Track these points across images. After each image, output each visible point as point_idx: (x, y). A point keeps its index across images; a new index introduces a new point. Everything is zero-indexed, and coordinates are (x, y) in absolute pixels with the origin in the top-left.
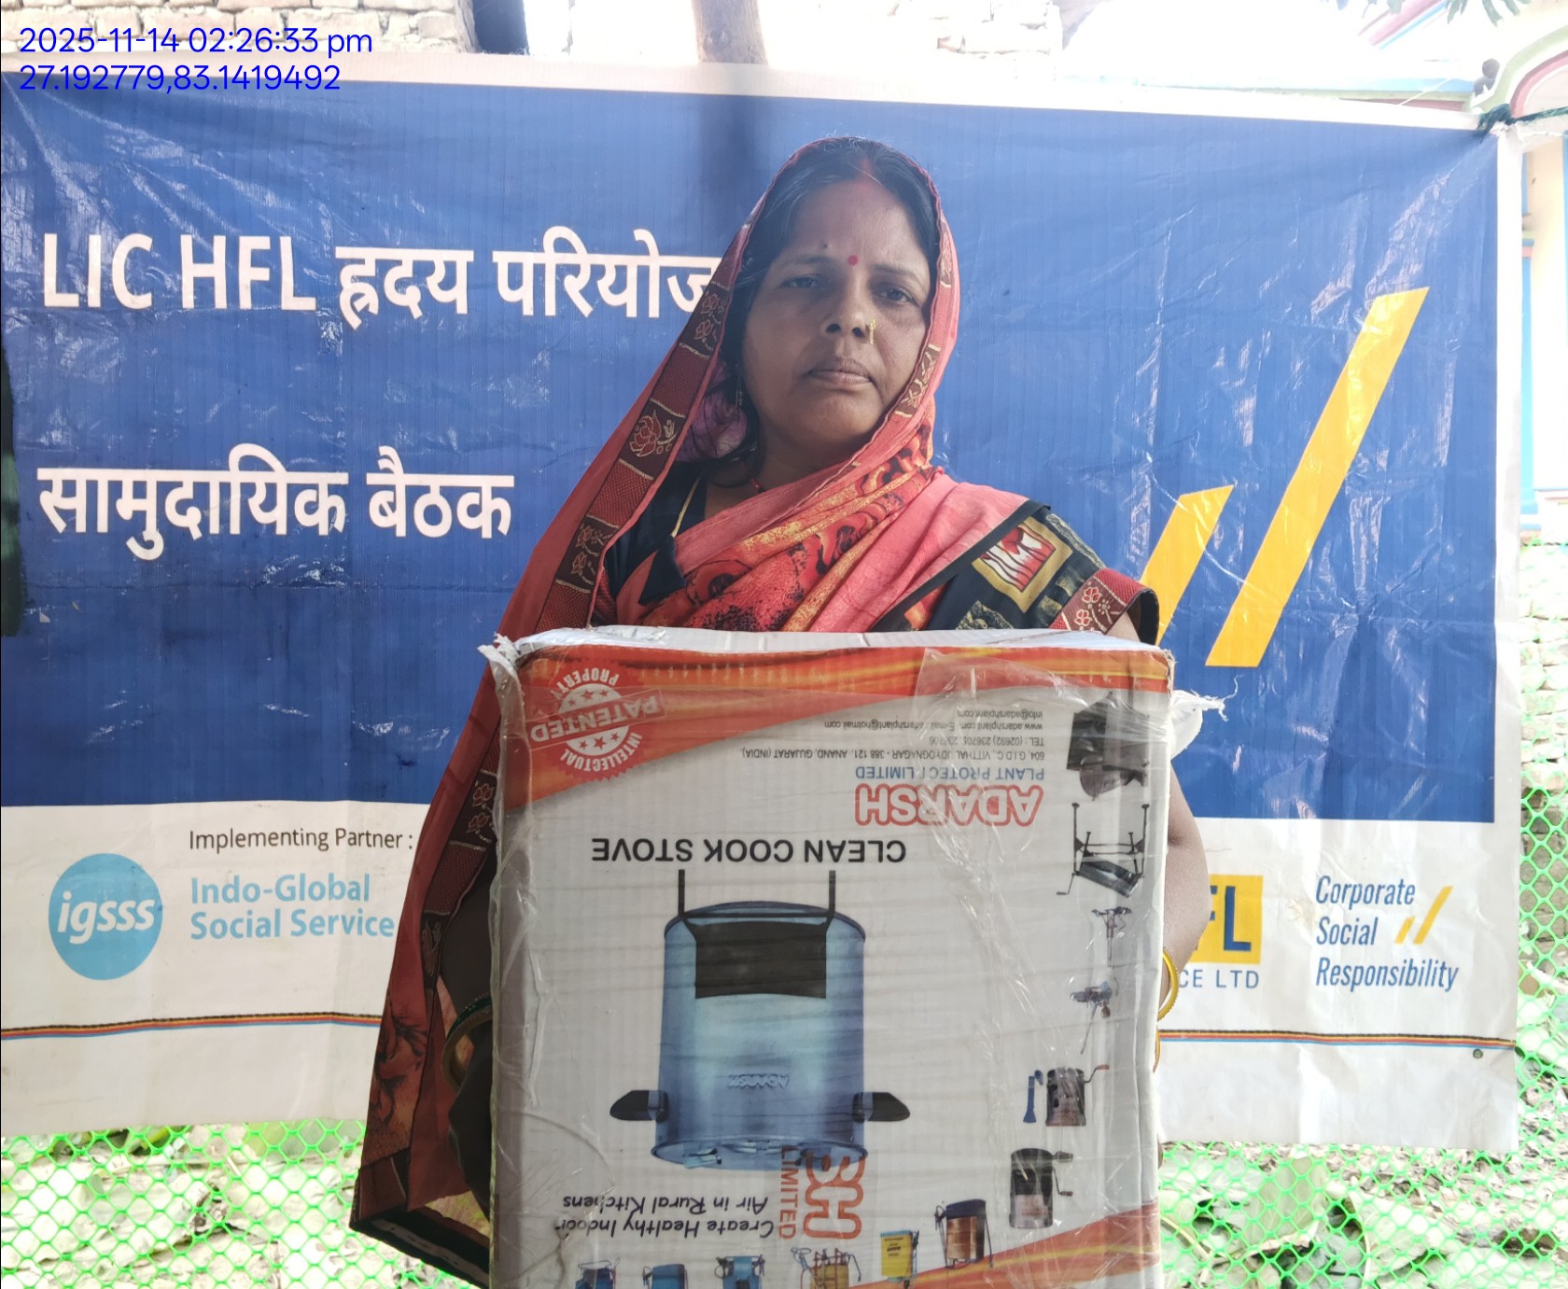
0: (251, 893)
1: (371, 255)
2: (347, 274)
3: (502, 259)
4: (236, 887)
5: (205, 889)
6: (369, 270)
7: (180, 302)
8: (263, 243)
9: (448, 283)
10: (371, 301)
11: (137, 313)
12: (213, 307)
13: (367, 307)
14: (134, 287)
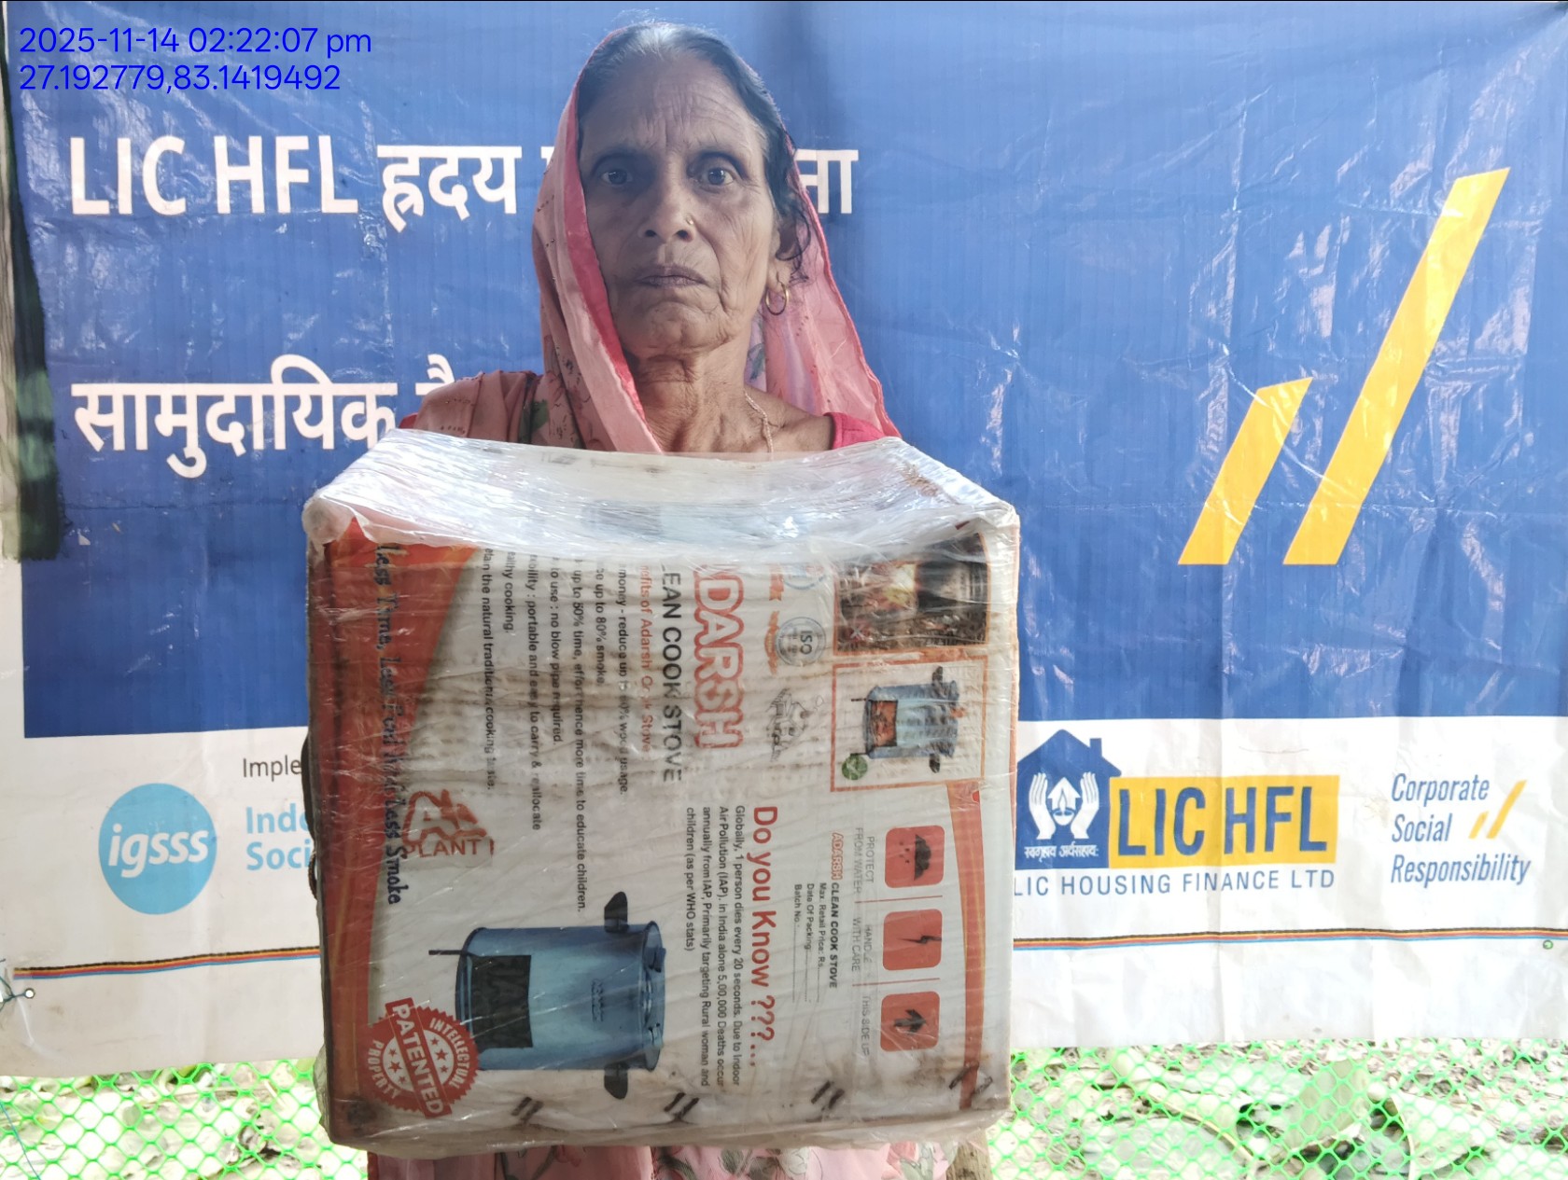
1: (415, 153)
2: (389, 173)
4: (292, 815)
5: (260, 818)
6: (413, 169)
7: (215, 207)
8: (301, 143)
9: (495, 182)
10: (415, 200)
11: (171, 220)
12: (251, 211)
13: (411, 208)
14: (167, 193)
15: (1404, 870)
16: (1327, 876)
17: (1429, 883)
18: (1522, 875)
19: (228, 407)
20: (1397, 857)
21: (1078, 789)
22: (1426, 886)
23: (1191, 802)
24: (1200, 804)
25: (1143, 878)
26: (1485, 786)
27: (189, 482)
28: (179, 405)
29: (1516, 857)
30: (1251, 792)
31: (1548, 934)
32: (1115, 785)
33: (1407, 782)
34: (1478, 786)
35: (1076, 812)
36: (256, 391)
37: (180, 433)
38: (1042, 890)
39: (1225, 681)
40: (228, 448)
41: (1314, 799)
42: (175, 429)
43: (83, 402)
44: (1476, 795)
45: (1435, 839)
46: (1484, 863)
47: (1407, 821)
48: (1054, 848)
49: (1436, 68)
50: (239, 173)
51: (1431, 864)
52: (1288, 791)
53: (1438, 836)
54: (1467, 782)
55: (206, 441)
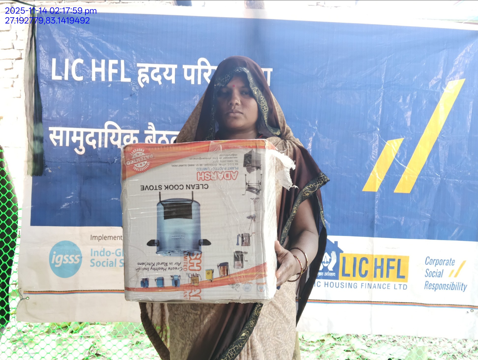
0: (108, 254)
1: (147, 66)
2: (140, 71)
3: (185, 67)
4: (104, 251)
5: (95, 252)
6: (147, 70)
7: (91, 79)
8: (116, 62)
9: (170, 74)
10: (147, 79)
11: (79, 82)
12: (101, 80)
13: (146, 81)
14: (78, 74)
15: (428, 285)
16: (405, 286)
17: (436, 290)
18: (465, 289)
19: (92, 135)
20: (426, 281)
21: (330, 256)
22: (435, 291)
23: (364, 262)
24: (367, 262)
25: (349, 283)
26: (454, 261)
27: (80, 156)
28: (78, 134)
29: (463, 284)
30: (382, 260)
31: (472, 307)
32: (341, 255)
33: (430, 259)
34: (452, 261)
35: (329, 263)
36: (100, 131)
37: (78, 142)
38: (319, 285)
39: (375, 226)
40: (91, 146)
41: (402, 263)
42: (77, 141)
43: (52, 132)
44: (451, 264)
45: (438, 277)
46: (453, 285)
47: (429, 271)
48: (323, 273)
49: (444, 49)
50: (98, 70)
51: (437, 284)
52: (394, 260)
53: (439, 276)
54: (448, 260)
55: (85, 144)
